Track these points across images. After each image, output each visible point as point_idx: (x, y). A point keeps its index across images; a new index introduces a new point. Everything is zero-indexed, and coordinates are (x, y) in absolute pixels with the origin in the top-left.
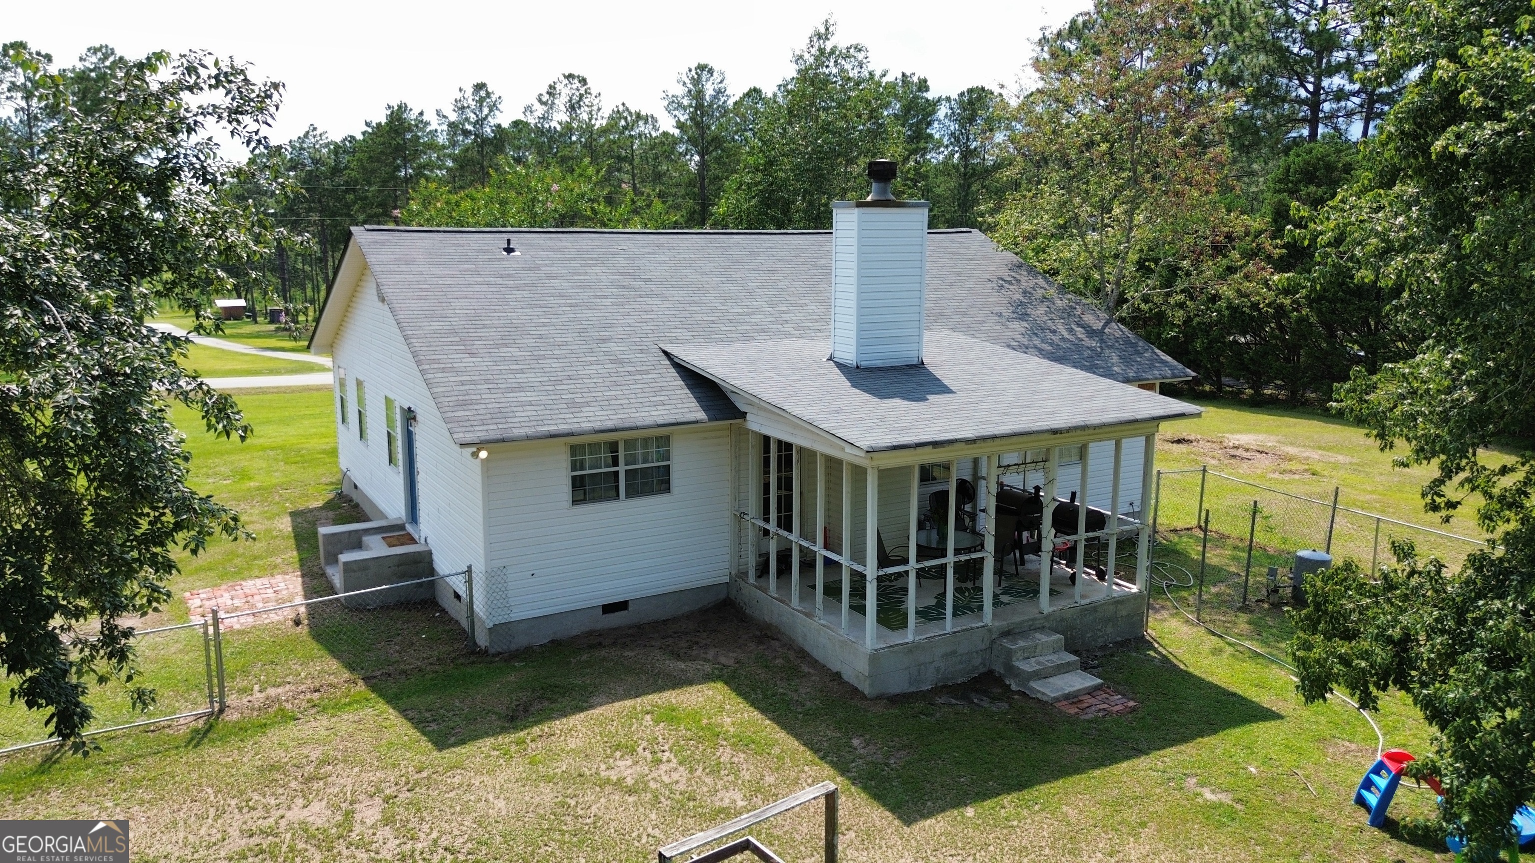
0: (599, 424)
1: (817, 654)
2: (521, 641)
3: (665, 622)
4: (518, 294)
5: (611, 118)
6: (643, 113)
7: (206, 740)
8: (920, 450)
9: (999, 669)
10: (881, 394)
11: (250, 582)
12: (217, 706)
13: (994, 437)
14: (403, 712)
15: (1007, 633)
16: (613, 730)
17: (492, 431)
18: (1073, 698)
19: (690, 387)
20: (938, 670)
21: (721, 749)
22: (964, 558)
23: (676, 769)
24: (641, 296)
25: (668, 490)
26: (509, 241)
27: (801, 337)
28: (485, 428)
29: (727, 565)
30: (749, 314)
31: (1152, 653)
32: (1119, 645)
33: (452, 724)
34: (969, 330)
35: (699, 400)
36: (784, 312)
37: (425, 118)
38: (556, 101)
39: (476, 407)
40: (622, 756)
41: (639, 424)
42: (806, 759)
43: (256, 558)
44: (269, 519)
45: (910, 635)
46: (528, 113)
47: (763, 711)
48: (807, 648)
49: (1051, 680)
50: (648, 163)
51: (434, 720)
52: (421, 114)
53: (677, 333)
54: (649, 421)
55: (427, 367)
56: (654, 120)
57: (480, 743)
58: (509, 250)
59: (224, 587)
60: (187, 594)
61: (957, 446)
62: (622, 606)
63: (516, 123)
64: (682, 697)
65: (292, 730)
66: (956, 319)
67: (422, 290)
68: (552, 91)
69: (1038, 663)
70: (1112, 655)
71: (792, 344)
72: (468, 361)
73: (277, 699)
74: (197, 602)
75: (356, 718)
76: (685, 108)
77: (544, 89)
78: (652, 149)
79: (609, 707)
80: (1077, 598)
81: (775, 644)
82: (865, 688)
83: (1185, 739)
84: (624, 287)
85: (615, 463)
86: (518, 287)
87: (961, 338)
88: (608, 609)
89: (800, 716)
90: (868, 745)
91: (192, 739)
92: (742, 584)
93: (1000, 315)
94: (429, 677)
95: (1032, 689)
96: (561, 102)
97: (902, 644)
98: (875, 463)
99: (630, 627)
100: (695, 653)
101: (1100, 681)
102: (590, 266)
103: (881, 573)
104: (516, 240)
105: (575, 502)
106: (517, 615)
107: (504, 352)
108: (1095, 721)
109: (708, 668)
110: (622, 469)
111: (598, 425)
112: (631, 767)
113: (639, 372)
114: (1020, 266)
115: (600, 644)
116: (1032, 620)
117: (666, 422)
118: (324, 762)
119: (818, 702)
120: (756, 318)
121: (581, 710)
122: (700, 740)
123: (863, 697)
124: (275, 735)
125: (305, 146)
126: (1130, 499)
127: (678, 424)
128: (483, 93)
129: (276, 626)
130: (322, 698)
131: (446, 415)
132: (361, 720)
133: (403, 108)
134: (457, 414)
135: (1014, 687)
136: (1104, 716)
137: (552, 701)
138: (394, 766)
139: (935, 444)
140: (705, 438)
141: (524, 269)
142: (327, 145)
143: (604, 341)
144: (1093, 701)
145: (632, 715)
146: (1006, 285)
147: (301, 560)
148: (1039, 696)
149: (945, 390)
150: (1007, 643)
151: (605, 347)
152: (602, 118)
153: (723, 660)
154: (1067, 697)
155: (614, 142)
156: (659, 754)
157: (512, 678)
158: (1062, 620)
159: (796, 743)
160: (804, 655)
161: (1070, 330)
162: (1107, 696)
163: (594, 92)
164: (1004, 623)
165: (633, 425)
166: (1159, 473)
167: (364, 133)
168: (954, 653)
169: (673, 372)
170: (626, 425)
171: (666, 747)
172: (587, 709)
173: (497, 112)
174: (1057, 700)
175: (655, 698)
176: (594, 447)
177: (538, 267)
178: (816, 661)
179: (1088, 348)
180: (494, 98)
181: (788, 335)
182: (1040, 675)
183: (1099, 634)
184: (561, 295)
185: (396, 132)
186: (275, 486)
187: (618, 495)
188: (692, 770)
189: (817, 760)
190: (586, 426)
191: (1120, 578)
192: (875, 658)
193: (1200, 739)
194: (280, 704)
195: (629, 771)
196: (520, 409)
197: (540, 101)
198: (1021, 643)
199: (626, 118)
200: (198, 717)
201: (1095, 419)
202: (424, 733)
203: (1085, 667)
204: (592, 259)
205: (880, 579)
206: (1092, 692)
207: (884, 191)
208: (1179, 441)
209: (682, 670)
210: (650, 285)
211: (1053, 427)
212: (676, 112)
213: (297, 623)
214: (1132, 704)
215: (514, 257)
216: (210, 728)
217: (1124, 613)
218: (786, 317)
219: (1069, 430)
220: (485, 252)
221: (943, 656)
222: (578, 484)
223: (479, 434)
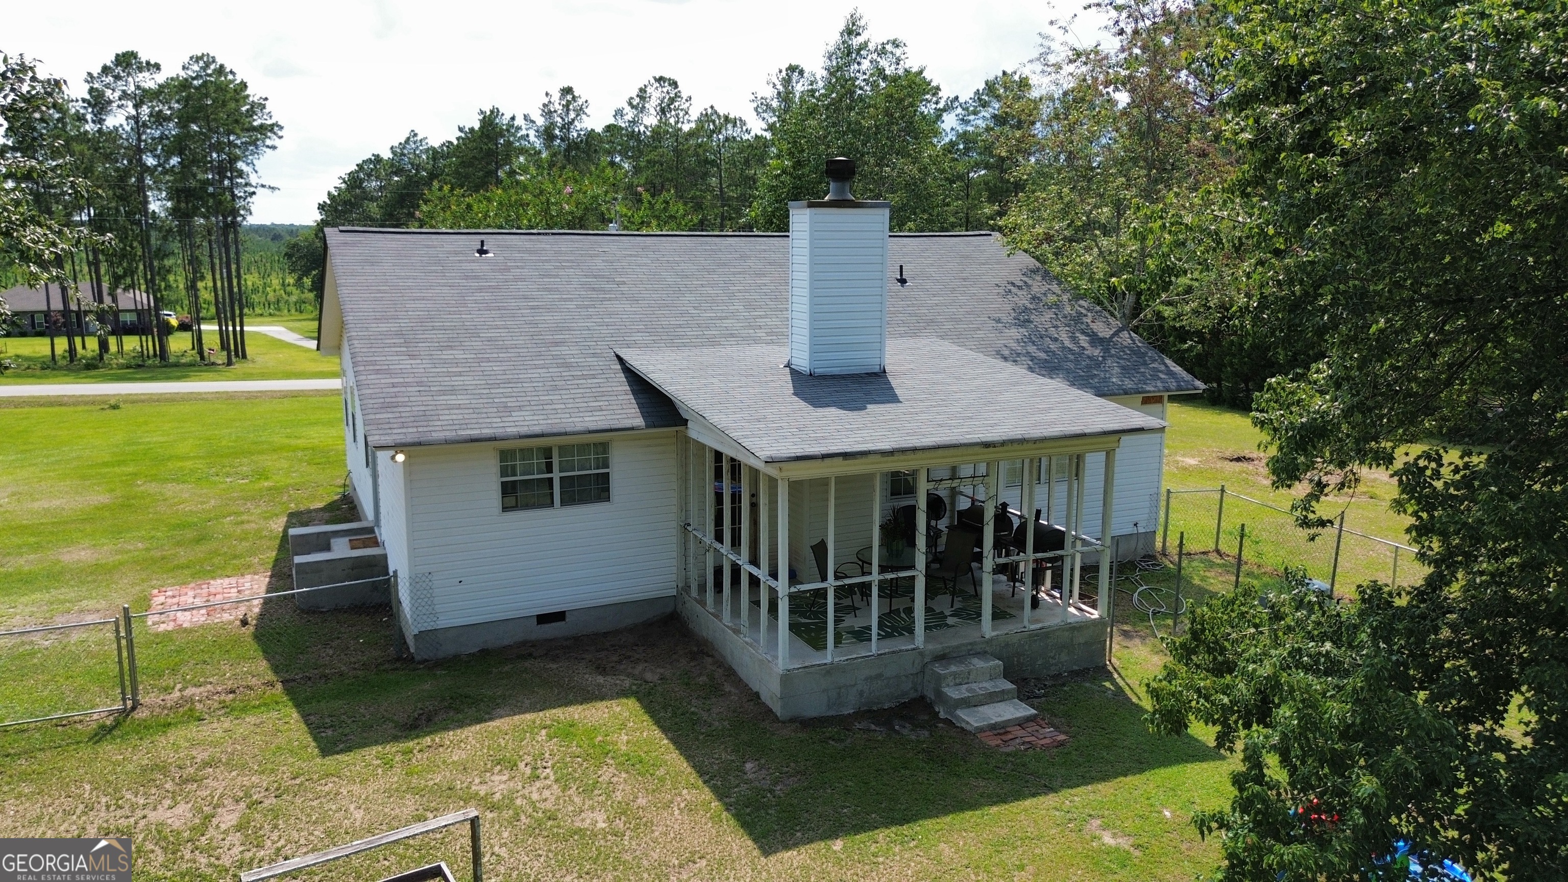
0: (526, 429)
1: (742, 673)
2: (449, 649)
3: (606, 634)
4: (479, 296)
5: (699, 121)
6: (732, 116)
7: (108, 737)
8: (828, 461)
9: (930, 695)
10: (816, 402)
11: (219, 581)
12: (129, 703)
13: (915, 450)
14: (305, 717)
15: (942, 658)
16: (503, 744)
17: (410, 434)
18: (1000, 729)
19: (634, 393)
20: (861, 693)
21: (605, 768)
22: (890, 576)
23: (549, 787)
24: (610, 299)
25: (608, 499)
26: (482, 242)
27: (772, 342)
28: (404, 430)
29: (674, 577)
30: (721, 318)
31: (1107, 684)
32: (1074, 674)
33: (347, 731)
34: (959, 338)
35: (641, 406)
36: (761, 317)
37: (517, 123)
38: (647, 105)
39: (401, 409)
40: (501, 771)
41: (568, 430)
42: (687, 781)
43: (235, 557)
44: (265, 518)
45: (830, 655)
46: (618, 117)
47: (664, 730)
48: (735, 667)
49: (981, 709)
50: (735, 167)
51: (332, 726)
52: (513, 118)
53: (638, 337)
54: (579, 427)
55: (362, 368)
56: (743, 123)
57: (365, 751)
58: (482, 252)
59: (192, 585)
60: (155, 591)
61: (871, 458)
62: (559, 616)
63: (609, 128)
64: (587, 712)
65: (193, 731)
66: (948, 326)
67: (379, 292)
68: (643, 94)
69: (968, 690)
70: (1064, 685)
71: (758, 349)
72: (407, 363)
73: (191, 700)
74: (161, 599)
75: (258, 721)
76: (774, 111)
77: (634, 93)
78: (740, 153)
79: (507, 719)
80: (1026, 623)
81: (710, 660)
82: (777, 709)
83: (1105, 778)
84: (594, 289)
85: (549, 468)
86: (481, 289)
87: (946, 346)
88: (543, 619)
89: (701, 737)
90: (760, 770)
91: (96, 735)
92: (687, 598)
93: (999, 321)
94: (347, 681)
95: (959, 718)
96: (652, 105)
97: (819, 665)
98: (784, 474)
99: (567, 639)
100: (622, 667)
101: (1033, 711)
102: (564, 268)
103: (793, 590)
104: (491, 242)
105: (505, 509)
106: (443, 622)
107: (447, 354)
108: (1014, 754)
109: (627, 683)
110: (556, 476)
111: (524, 430)
112: (505, 782)
113: (584, 377)
114: (1035, 271)
115: (530, 655)
116: (971, 644)
117: (599, 428)
118: (206, 764)
119: (726, 723)
120: (727, 323)
121: (479, 721)
122: (587, 757)
123: (776, 719)
124: (176, 735)
125: (406, 152)
126: (1135, 519)
127: (611, 430)
128: (569, 97)
129: (223, 626)
130: (234, 700)
131: (368, 417)
132: (261, 723)
133: (495, 112)
134: (378, 416)
135: (942, 715)
136: (1026, 750)
137: (458, 711)
138: (272, 771)
139: (846, 455)
140: (649, 446)
141: (493, 271)
142: (427, 150)
143: (557, 344)
144: (1021, 733)
145: (532, 729)
146: (1014, 290)
147: (276, 560)
148: (964, 725)
149: (892, 398)
150: (939, 669)
151: (556, 351)
152: (689, 121)
153: (649, 676)
154: (993, 727)
155: (700, 146)
156: (540, 771)
157: (427, 686)
158: (1007, 645)
159: (685, 765)
160: (731, 673)
161: (1073, 339)
162: (1037, 728)
163: (684, 95)
164: (939, 646)
165: (563, 430)
166: (1169, 492)
167: (458, 139)
168: (879, 676)
169: (621, 377)
170: (555, 431)
171: (549, 764)
172: (486, 721)
173: (584, 116)
174: (981, 730)
175: (558, 713)
176: (526, 453)
177: (508, 269)
178: (741, 680)
179: (1089, 357)
180: (580, 102)
181: (757, 341)
182: (966, 703)
183: (1052, 661)
184: (526, 298)
185: (488, 136)
186: (287, 486)
187: (553, 503)
188: (565, 788)
189: (700, 782)
190: (512, 430)
191: (1084, 603)
192: (787, 678)
193: (1122, 779)
194: (193, 704)
195: (502, 786)
196: (447, 412)
197: (630, 104)
198: (953, 668)
199: (714, 122)
200: (111, 713)
201: (1036, 433)
202: (315, 739)
203: (1025, 696)
204: (568, 261)
205: (791, 597)
206: (1022, 723)
207: (841, 191)
208: (1238, 459)
209: (599, 685)
210: (624, 288)
211: (984, 440)
212: (765, 115)
213: (244, 623)
214: (1062, 737)
215: (486, 258)
216: (117, 725)
217: (1082, 640)
218: (761, 322)
219: (1004, 443)
220: (456, 253)
221: (866, 679)
222: (508, 489)
223: (395, 437)
